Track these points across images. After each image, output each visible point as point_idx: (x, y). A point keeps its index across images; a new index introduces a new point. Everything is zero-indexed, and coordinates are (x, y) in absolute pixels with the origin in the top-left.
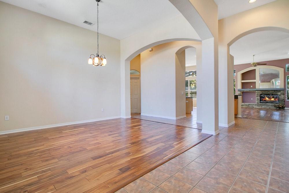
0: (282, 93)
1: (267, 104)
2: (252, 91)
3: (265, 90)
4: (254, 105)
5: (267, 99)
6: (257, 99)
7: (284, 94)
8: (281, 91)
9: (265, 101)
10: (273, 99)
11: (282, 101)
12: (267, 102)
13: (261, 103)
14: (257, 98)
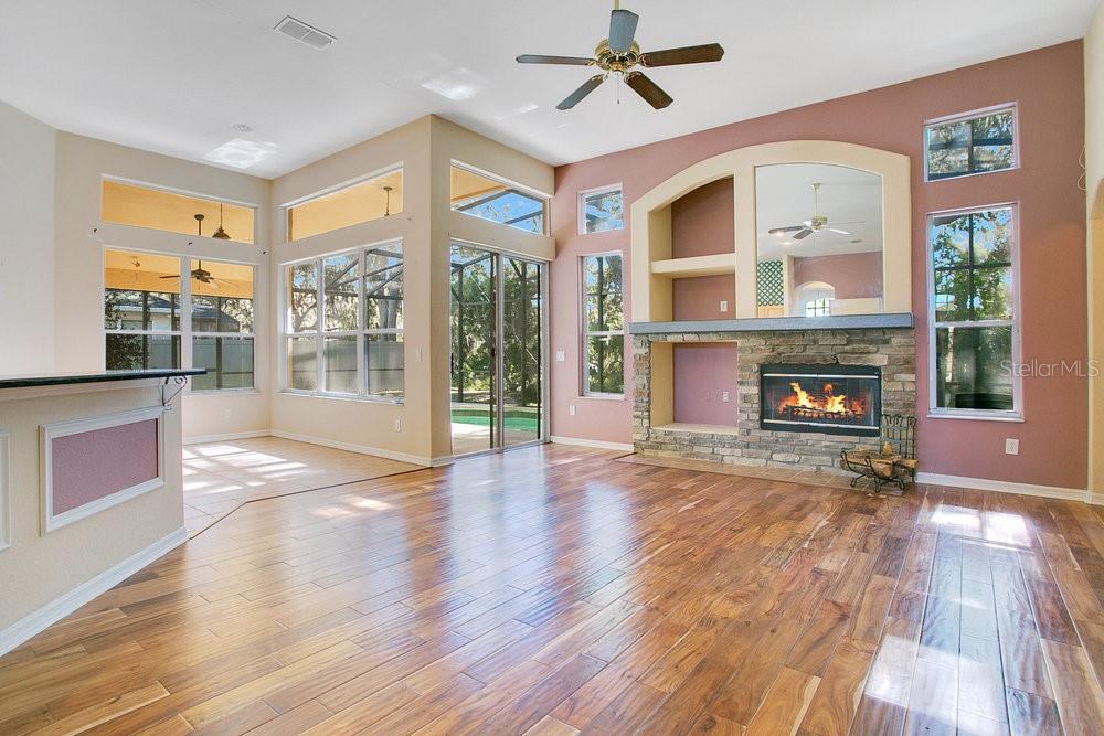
0: (903, 354)
1: (804, 436)
2: (715, 338)
3: (791, 333)
4: (722, 442)
5: (803, 399)
6: (745, 398)
7: (910, 365)
8: (896, 340)
9: (792, 413)
10: (836, 405)
11: (898, 416)
12: (800, 423)
13: (764, 427)
14: (743, 390)
